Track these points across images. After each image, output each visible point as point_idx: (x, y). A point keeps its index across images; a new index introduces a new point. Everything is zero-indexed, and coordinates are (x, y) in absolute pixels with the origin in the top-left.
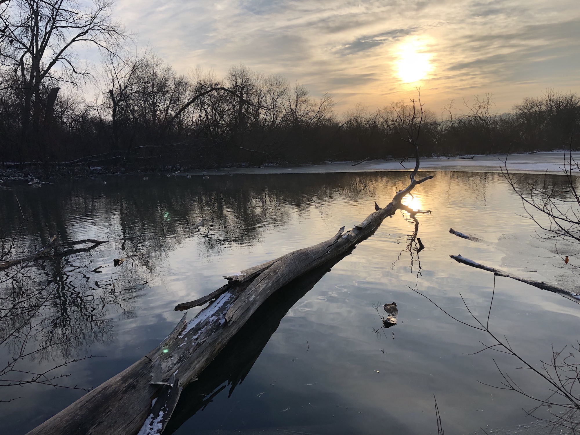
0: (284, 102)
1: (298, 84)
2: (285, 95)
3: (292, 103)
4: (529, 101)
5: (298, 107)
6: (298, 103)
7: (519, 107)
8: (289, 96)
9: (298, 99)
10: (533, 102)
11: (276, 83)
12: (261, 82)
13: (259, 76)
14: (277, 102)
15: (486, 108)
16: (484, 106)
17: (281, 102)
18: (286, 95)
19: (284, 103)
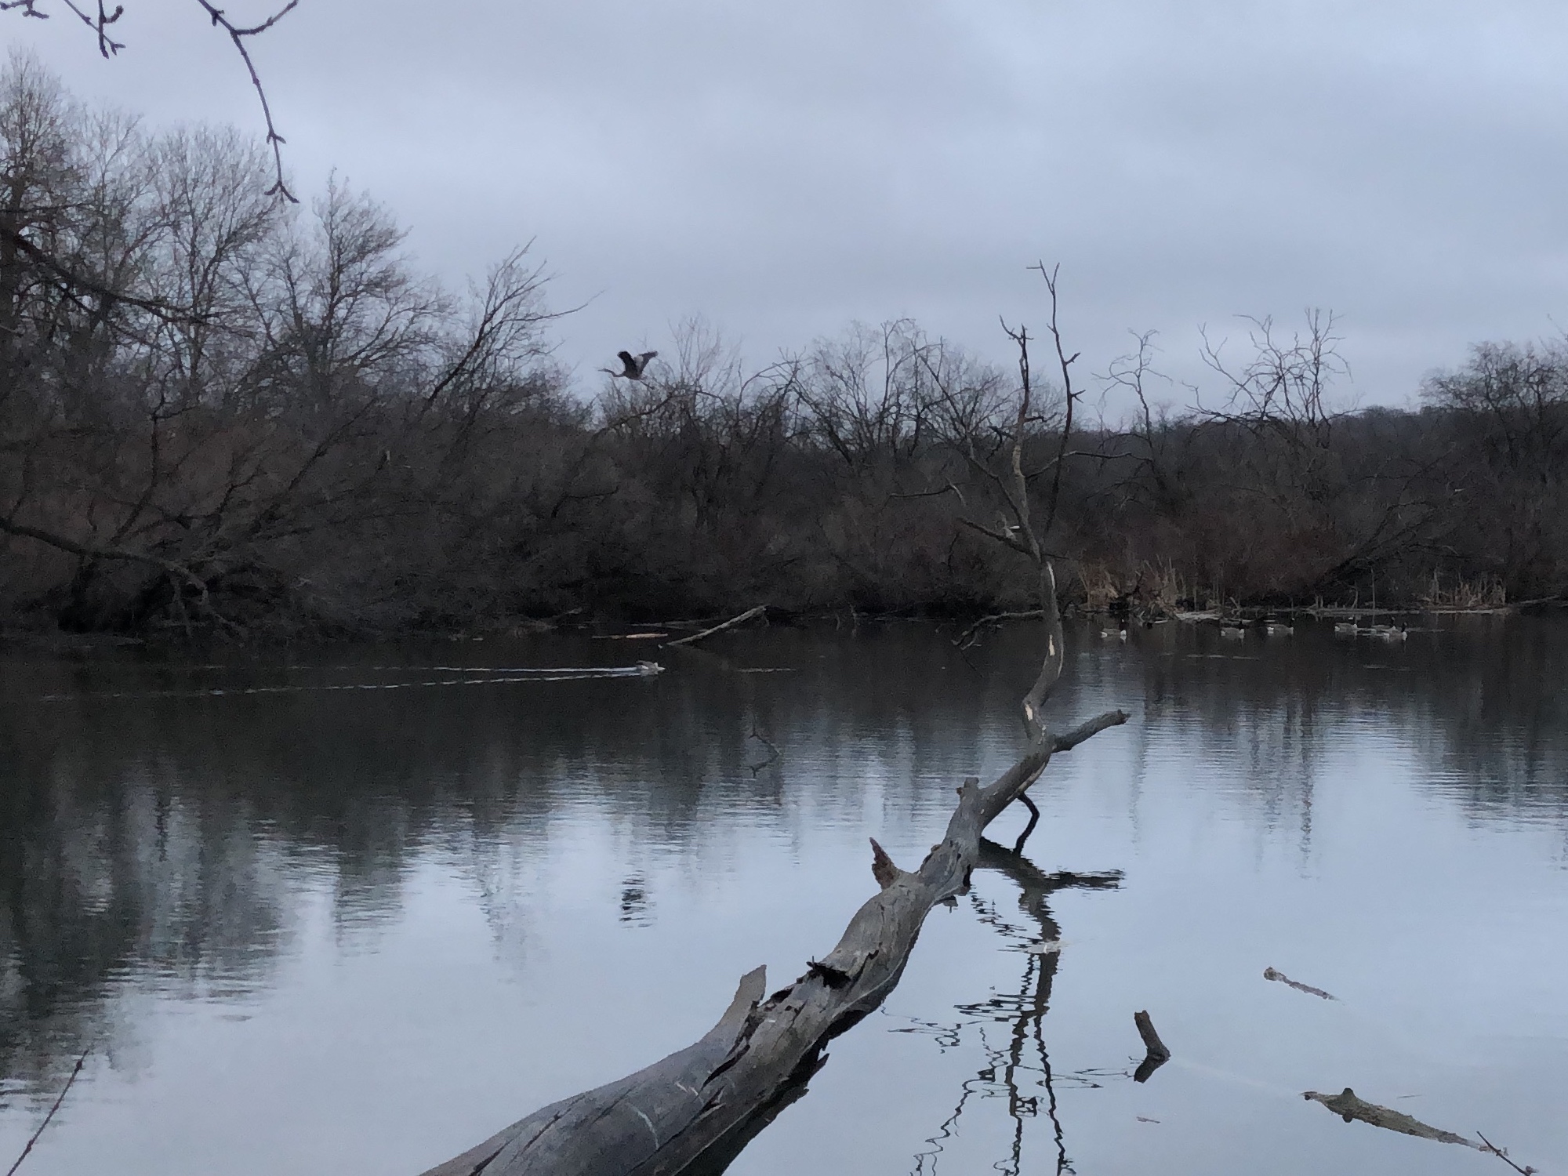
0: (258, 277)
1: (340, 190)
2: (260, 239)
3: (305, 286)
4: (1495, 359)
5: (341, 312)
6: (343, 290)
7: (1451, 386)
8: (288, 248)
9: (340, 269)
10: (1514, 366)
11: (210, 170)
12: (124, 160)
13: (113, 126)
14: (217, 280)
15: (1309, 383)
16: (1296, 371)
17: (240, 276)
18: (266, 240)
19: (255, 287)
